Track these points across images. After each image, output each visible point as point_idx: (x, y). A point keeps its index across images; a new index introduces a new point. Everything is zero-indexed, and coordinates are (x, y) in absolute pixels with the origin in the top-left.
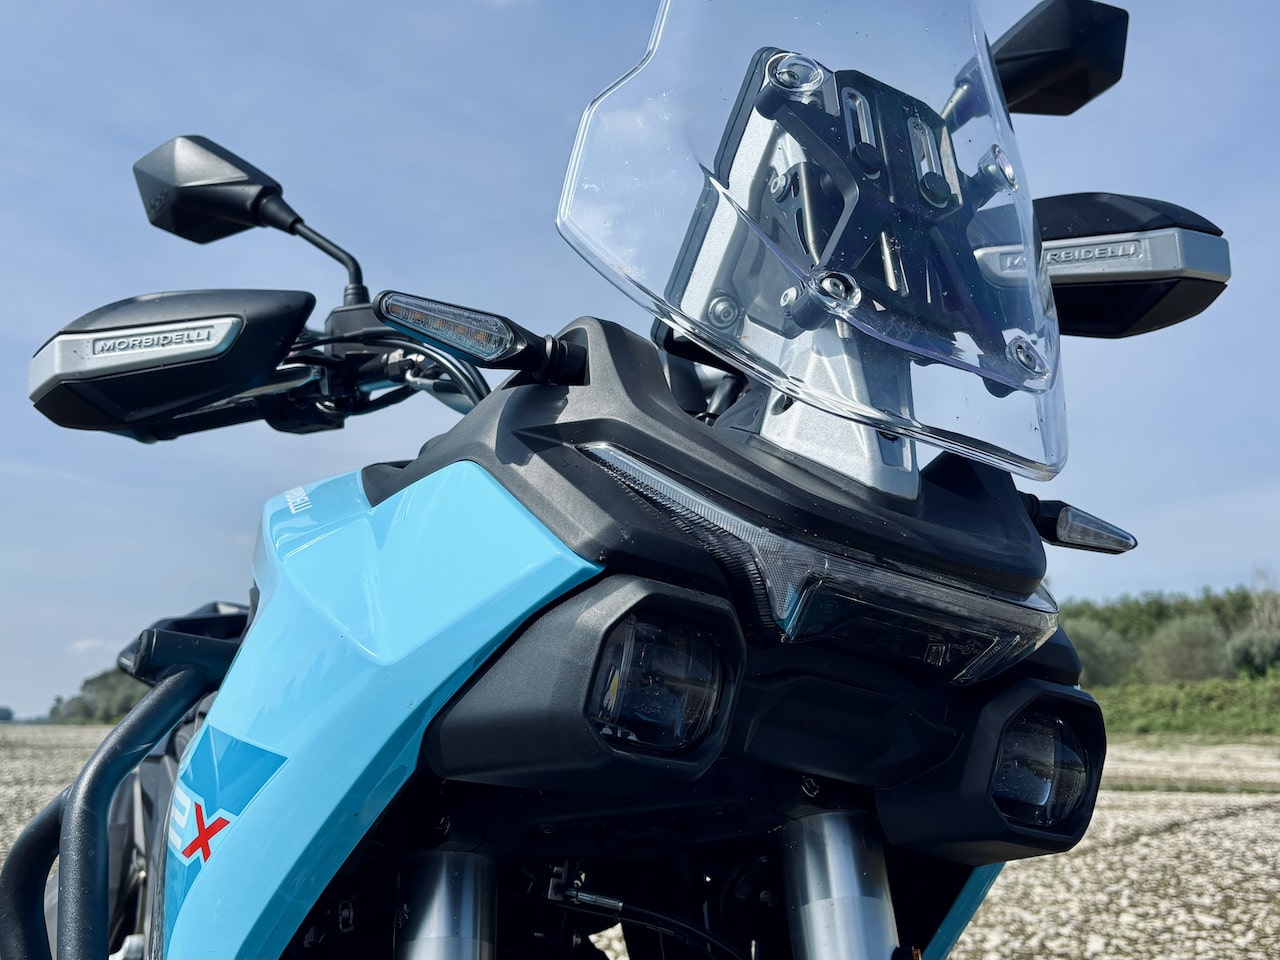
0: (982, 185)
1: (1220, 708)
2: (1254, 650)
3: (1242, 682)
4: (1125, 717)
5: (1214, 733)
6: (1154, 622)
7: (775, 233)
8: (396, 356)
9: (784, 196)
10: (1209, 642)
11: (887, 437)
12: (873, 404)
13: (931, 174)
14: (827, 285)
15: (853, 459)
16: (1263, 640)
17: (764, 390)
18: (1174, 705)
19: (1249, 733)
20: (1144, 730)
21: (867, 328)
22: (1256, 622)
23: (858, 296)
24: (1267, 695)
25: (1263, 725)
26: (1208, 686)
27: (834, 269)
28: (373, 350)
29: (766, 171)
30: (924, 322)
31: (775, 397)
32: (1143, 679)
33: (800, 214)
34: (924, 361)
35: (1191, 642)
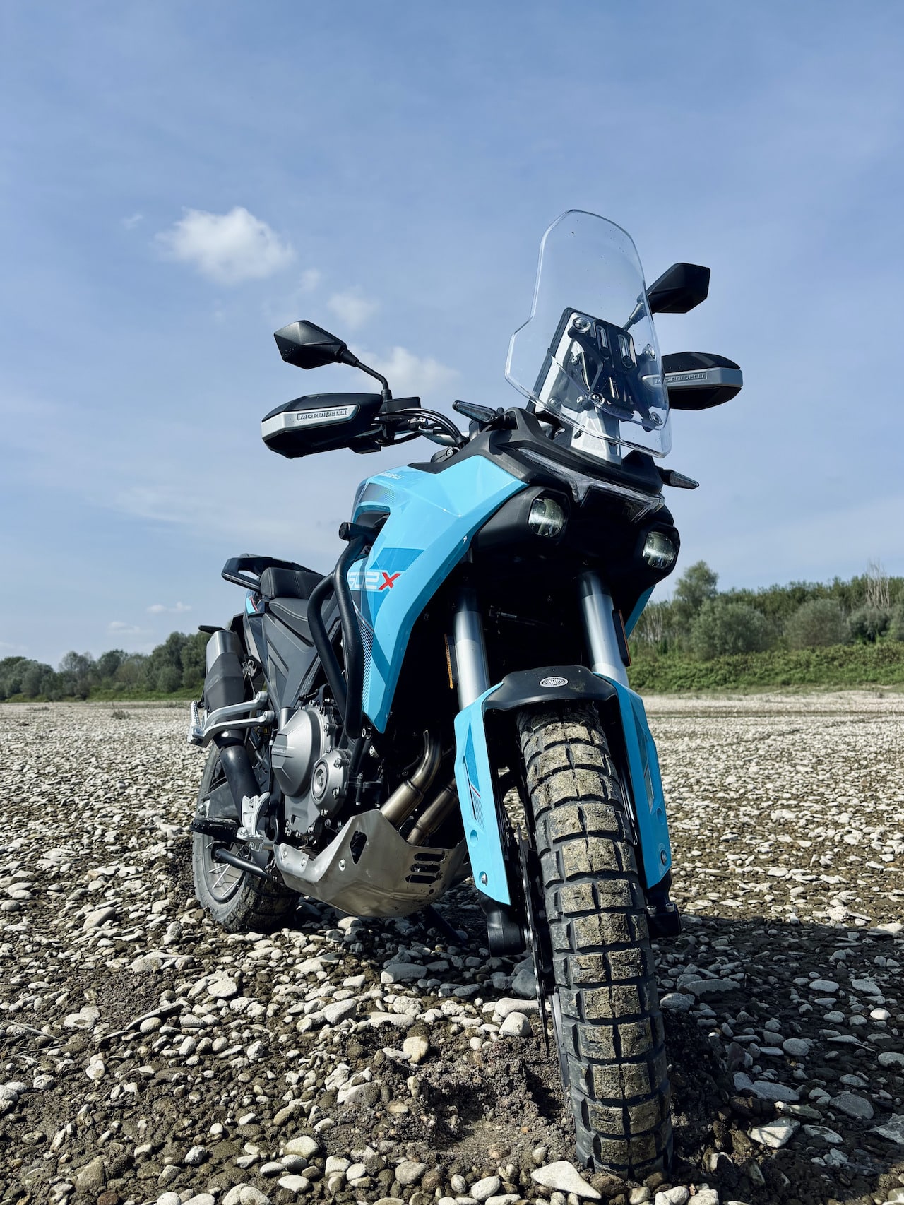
0: (643, 358)
1: (841, 665)
2: (867, 623)
3: (858, 645)
4: (772, 674)
5: (836, 684)
6: (797, 605)
7: (572, 374)
8: (413, 421)
9: (577, 364)
10: (835, 618)
11: (612, 445)
12: (607, 434)
13: (626, 356)
14: (594, 397)
15: (602, 453)
16: (873, 615)
17: (570, 429)
18: (808, 664)
19: (861, 683)
20: (786, 683)
21: (605, 410)
22: (869, 603)
23: (603, 400)
24: (875, 655)
25: (871, 677)
26: (831, 651)
27: (596, 391)
28: (404, 417)
29: (569, 354)
30: (624, 408)
31: (575, 432)
32: (786, 646)
33: (583, 370)
34: (624, 421)
35: (821, 618)
